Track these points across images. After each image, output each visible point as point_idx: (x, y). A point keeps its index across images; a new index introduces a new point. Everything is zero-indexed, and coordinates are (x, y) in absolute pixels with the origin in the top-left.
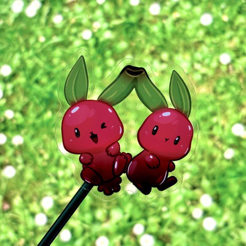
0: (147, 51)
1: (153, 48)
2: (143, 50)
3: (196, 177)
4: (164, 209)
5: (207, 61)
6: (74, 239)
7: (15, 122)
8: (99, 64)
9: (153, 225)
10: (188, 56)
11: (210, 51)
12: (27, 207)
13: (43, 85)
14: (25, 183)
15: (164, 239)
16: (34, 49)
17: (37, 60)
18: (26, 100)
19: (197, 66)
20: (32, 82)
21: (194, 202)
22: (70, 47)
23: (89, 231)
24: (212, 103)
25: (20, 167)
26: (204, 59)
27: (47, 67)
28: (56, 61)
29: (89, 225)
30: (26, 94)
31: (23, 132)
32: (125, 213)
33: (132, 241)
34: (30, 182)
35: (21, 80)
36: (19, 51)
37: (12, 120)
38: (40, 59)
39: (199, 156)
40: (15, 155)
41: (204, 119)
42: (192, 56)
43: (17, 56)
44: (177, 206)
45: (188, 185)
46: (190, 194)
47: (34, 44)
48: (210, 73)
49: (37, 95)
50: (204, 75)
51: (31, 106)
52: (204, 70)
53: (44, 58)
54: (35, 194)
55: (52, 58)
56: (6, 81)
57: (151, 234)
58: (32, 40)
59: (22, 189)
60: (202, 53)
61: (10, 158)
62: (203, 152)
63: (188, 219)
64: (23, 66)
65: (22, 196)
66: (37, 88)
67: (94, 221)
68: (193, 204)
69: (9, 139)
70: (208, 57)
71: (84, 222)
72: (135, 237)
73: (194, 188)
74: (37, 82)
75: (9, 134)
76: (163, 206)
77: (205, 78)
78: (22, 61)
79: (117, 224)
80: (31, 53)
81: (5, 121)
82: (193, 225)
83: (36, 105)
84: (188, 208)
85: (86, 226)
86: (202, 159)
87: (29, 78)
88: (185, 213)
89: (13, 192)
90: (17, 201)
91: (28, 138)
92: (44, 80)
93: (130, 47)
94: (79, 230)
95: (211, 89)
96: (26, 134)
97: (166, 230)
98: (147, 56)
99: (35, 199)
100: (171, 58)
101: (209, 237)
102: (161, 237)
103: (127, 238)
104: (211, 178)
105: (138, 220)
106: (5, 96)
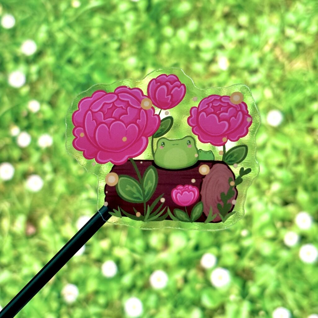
0: (219, 14)
1: (227, 9)
2: (212, 13)
3: (289, 189)
4: (244, 233)
5: (303, 25)
6: (121, 274)
7: (41, 116)
8: (152, 35)
9: (228, 254)
10: (276, 19)
11: (308, 10)
12: (58, 231)
13: (77, 66)
14: (55, 199)
15: (245, 276)
16: (66, 17)
17: (69, 32)
18: (56, 86)
19: (289, 32)
20: (63, 62)
21: (287, 223)
22: (114, 13)
23: (141, 263)
24: (311, 82)
25: (49, 177)
26: (298, 22)
27: (83, 42)
28: (94, 32)
29: (141, 254)
30: (55, 78)
31: (52, 130)
32: (189, 239)
33: (200, 277)
34: (62, 197)
35: (49, 59)
36: (46, 21)
37: (38, 113)
38: (74, 31)
39: (293, 159)
40: (41, 161)
41: (300, 106)
42: (282, 18)
43: (44, 28)
44: (262, 228)
45: (277, 200)
46: (281, 211)
47: (66, 10)
48: (308, 41)
49: (70, 79)
50: (299, 44)
51: (63, 95)
52: (299, 37)
53: (79, 29)
54: (68, 213)
55: (90, 28)
56: (29, 61)
57: (226, 267)
58: (63, 6)
59: (52, 207)
60: (296, 13)
61: (35, 164)
62: (298, 153)
63: (278, 247)
64: (51, 41)
65: (52, 216)
66: (70, 70)
67: (148, 249)
68: (284, 227)
69: (34, 140)
70: (304, 19)
71: (133, 251)
72: (204, 271)
73: (286, 203)
74: (70, 61)
75: (34, 133)
76: (243, 228)
77: (301, 49)
78: (51, 35)
79: (179, 253)
80: (62, 23)
81: (28, 116)
82: (285, 255)
83: (69, 93)
84: (277, 232)
85: (137, 257)
86: (298, 163)
87: (59, 56)
88: (273, 239)
89: (39, 211)
90: (45, 222)
91: (58, 137)
92: (79, 59)
93: (195, 8)
94: (127, 261)
95: (310, 63)
96: (56, 132)
97: (246, 263)
98: (218, 20)
99: (68, 219)
100: (252, 22)
101: (308, 272)
102: (240, 271)
103: (192, 273)
104: (311, 189)
105: (207, 248)
106: (28, 81)
